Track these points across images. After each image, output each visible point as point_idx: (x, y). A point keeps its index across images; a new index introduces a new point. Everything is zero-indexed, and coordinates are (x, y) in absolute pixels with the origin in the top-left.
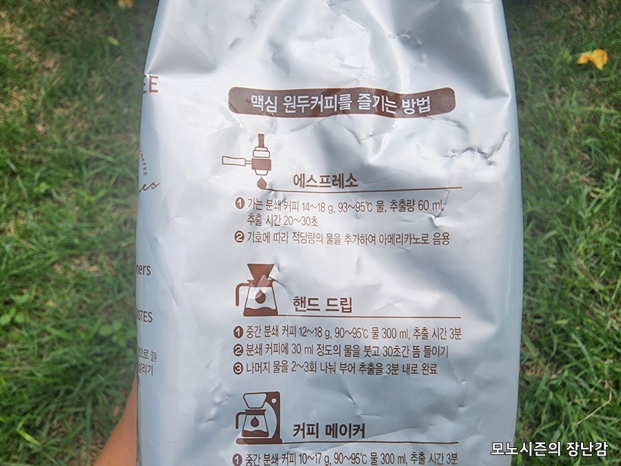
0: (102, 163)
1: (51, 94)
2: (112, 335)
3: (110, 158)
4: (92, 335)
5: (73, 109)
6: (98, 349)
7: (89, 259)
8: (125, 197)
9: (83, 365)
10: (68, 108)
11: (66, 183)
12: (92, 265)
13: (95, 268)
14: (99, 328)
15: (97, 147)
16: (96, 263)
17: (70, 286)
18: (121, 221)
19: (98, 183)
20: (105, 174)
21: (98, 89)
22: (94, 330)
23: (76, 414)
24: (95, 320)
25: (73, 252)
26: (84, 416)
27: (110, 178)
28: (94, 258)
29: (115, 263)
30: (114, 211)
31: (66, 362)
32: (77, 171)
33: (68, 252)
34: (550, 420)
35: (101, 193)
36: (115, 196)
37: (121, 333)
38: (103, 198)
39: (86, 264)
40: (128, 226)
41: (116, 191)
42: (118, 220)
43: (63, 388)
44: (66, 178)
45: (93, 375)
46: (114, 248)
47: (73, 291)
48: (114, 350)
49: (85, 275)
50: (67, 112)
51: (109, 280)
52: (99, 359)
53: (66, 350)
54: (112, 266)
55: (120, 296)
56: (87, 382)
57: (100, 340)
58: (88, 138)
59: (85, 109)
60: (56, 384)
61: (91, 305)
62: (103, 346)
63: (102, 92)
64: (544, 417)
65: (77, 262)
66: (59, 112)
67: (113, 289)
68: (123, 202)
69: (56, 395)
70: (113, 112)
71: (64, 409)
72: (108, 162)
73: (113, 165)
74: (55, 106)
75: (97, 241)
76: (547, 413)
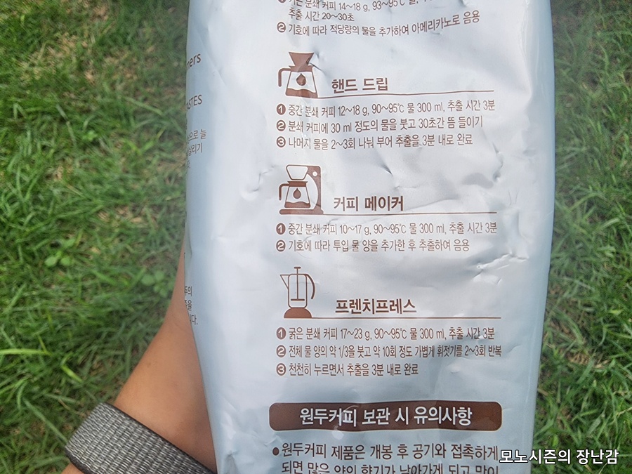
0: (150, 115)
1: (101, 43)
2: (154, 285)
3: (158, 111)
4: (134, 283)
5: (122, 59)
6: (140, 297)
7: (133, 211)
8: (171, 152)
9: (125, 311)
10: (117, 57)
11: (113, 133)
12: (135, 217)
13: (139, 219)
14: (142, 277)
15: (145, 100)
16: (140, 215)
17: (114, 235)
18: (166, 175)
19: (144, 136)
20: (152, 127)
21: (148, 40)
22: (136, 278)
23: (116, 357)
24: (139, 269)
25: (118, 201)
26: (124, 360)
27: (157, 131)
28: (138, 210)
29: (158, 216)
30: (159, 165)
31: (109, 306)
32: (124, 121)
33: (114, 201)
34: (590, 408)
35: (148, 146)
36: (161, 150)
37: (163, 284)
38: (150, 151)
39: (130, 215)
40: (173, 180)
41: (162, 145)
42: (163, 174)
43: (105, 331)
44: (114, 128)
45: (134, 321)
46: (158, 202)
47: (117, 241)
48: (156, 300)
49: (129, 225)
50: (116, 62)
51: (152, 232)
52: (140, 307)
53: (109, 295)
54: (155, 219)
55: (162, 249)
56: (128, 327)
57: (141, 288)
58: (137, 90)
59: (135, 60)
60: (99, 326)
61: (133, 254)
62: (144, 295)
63: (152, 43)
64: (584, 405)
65: (121, 212)
66: (108, 61)
67: (155, 241)
68: (169, 156)
69: (98, 336)
70: (162, 65)
71: (105, 351)
72: (156, 115)
73: (161, 118)
74: (105, 55)
75: (142, 193)
76: (587, 401)
